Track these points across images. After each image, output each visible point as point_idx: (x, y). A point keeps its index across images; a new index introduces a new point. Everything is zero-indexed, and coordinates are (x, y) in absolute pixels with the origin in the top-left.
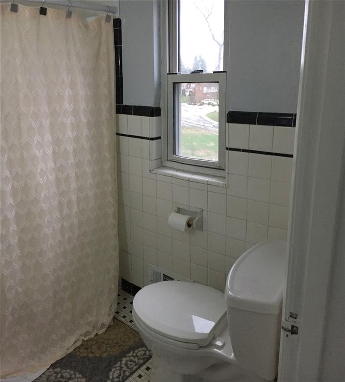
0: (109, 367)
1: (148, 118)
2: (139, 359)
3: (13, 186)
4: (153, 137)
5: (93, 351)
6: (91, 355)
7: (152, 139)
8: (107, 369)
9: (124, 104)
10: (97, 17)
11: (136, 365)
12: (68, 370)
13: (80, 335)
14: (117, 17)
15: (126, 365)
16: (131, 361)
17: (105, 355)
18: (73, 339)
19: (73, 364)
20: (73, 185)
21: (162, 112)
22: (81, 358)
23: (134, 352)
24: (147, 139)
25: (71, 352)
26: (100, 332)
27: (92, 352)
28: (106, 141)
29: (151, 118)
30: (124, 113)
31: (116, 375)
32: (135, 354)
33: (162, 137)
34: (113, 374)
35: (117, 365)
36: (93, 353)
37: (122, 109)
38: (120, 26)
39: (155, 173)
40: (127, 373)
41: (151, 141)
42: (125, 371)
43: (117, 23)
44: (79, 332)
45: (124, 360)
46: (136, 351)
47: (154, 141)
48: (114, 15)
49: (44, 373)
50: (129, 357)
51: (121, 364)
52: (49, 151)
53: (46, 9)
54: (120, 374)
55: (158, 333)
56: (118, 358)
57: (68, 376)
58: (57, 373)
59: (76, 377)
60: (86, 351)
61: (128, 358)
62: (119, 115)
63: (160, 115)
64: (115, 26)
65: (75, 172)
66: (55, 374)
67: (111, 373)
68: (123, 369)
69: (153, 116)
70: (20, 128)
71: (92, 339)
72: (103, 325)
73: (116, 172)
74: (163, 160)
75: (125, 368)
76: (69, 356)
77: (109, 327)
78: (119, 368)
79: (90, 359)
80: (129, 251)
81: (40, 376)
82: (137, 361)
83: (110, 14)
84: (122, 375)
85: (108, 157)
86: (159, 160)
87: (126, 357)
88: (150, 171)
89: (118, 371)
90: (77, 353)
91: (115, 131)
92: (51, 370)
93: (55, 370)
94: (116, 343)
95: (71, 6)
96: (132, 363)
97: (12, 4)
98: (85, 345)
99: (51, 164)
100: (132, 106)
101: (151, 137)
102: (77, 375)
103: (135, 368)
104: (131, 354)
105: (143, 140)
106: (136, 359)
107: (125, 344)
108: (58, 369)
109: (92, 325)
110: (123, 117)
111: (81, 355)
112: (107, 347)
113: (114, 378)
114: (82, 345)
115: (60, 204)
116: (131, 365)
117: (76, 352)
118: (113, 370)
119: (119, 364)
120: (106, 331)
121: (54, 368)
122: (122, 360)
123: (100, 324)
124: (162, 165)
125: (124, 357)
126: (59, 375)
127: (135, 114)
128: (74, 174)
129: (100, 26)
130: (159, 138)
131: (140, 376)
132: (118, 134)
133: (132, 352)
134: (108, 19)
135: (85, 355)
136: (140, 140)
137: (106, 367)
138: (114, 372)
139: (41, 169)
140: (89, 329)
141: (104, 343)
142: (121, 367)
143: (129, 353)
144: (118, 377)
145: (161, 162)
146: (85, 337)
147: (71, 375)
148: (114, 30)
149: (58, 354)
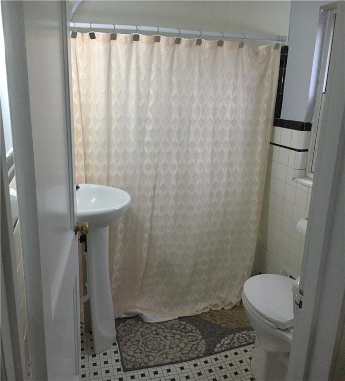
0: (224, 335)
1: (298, 131)
2: (250, 338)
3: (177, 172)
4: (300, 149)
5: (216, 319)
6: (213, 322)
7: (299, 151)
8: (221, 336)
9: (281, 118)
10: (266, 46)
11: (245, 342)
12: (191, 326)
13: (210, 305)
14: (286, 45)
15: (238, 338)
16: (243, 337)
17: (224, 325)
18: (203, 306)
19: (197, 323)
20: (224, 180)
21: (313, 128)
22: (205, 321)
23: (248, 332)
24: (295, 150)
25: (199, 314)
26: (226, 308)
27: (214, 320)
28: (259, 148)
29: (300, 132)
30: (279, 126)
31: (226, 342)
32: (248, 333)
33: (309, 150)
34: (224, 341)
35: (230, 336)
36: (216, 321)
37: (278, 122)
38: (287, 52)
39: (297, 182)
40: (236, 345)
41: (298, 152)
42: (235, 342)
43: (285, 50)
44: (210, 302)
45: (238, 334)
46: (250, 332)
47: (300, 153)
48: (284, 43)
49: (170, 321)
50: (243, 334)
51: (234, 336)
52: (209, 150)
53: (223, 41)
54: (230, 343)
55: (257, 311)
56: (233, 332)
57: (190, 330)
58: (181, 325)
59: (195, 332)
60: (210, 317)
61: (241, 335)
62: (276, 127)
63: (310, 130)
64: (282, 52)
65: (228, 170)
66: (179, 325)
67: (223, 340)
68: (234, 341)
69: (302, 130)
70: (189, 130)
71: (218, 311)
72: (231, 303)
73: (265, 175)
74: (307, 172)
75: (235, 340)
76: (197, 316)
77: (235, 306)
78: (231, 338)
79: (211, 324)
80: (268, 249)
81: (167, 321)
82: (248, 339)
83: (279, 42)
84: (232, 344)
85: (259, 161)
86: (304, 170)
87: (240, 333)
88: (293, 179)
89: (229, 341)
90: (203, 317)
91: (269, 140)
92: (178, 321)
93: (181, 322)
94: (236, 321)
95: (244, 38)
96: (243, 339)
97: (198, 39)
98: (211, 313)
99: (208, 160)
100: (286, 120)
101: (297, 149)
102: (197, 332)
103: (244, 343)
104: (245, 332)
105: (291, 150)
106: (248, 338)
107: (243, 324)
108: (184, 323)
109: (221, 300)
110: (279, 129)
111: (206, 319)
112: (228, 321)
113: (224, 344)
114: (209, 312)
115: (211, 194)
116: (242, 340)
117: (203, 315)
118: (226, 338)
119: (232, 336)
120: (232, 309)
121: (180, 320)
122: (235, 334)
123: (228, 302)
124: (306, 176)
125: (238, 332)
126: (183, 327)
127: (287, 127)
128: (226, 171)
129: (269, 52)
130: (307, 150)
131: (246, 351)
132: (272, 143)
133: (246, 332)
134: (277, 46)
135: (209, 320)
136: (289, 150)
137: (220, 334)
138: (226, 340)
139: (200, 163)
140: (218, 302)
141: (226, 317)
142: (233, 339)
143: (244, 331)
144: (227, 345)
145: (306, 173)
146: (214, 307)
147: (192, 330)
148: (281, 56)
149: (188, 312)
